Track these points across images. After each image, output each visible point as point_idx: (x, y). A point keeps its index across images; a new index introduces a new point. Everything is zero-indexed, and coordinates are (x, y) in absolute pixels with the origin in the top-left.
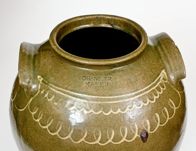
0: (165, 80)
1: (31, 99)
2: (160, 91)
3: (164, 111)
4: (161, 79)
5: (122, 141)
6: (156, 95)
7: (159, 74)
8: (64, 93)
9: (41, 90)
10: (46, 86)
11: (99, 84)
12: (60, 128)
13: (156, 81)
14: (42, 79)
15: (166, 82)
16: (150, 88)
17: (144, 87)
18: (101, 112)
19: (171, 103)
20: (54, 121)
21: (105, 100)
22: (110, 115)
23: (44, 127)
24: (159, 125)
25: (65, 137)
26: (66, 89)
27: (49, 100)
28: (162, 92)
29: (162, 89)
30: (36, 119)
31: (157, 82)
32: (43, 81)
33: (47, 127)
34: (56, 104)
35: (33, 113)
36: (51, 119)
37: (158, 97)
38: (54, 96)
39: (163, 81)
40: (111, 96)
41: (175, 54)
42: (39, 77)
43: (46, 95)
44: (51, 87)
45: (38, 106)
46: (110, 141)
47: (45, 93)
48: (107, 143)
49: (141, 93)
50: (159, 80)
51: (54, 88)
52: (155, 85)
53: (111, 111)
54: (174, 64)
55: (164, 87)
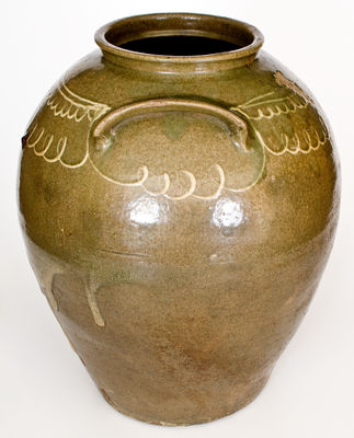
0: (92, 116)
2: (71, 114)
4: (91, 108)
7: (96, 101)
15: (90, 119)
28: (71, 118)
29: (75, 115)
31: (82, 102)
39: (88, 112)
50: (86, 104)
55: (78, 117)
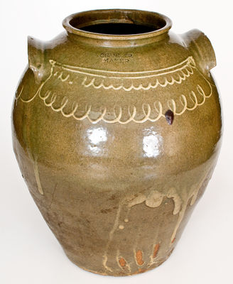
0: (193, 66)
1: (42, 85)
2: (187, 74)
3: (192, 95)
4: (189, 63)
5: (145, 120)
6: (183, 77)
8: (80, 71)
9: (53, 73)
10: (60, 67)
11: (119, 61)
12: (76, 108)
13: (182, 63)
14: (55, 62)
16: (175, 69)
17: (168, 66)
18: (121, 87)
19: (199, 89)
20: (69, 101)
21: (125, 76)
22: (131, 91)
23: (58, 110)
24: (185, 108)
25: (81, 117)
26: (82, 67)
27: (63, 80)
28: (189, 75)
29: (189, 72)
30: (48, 103)
31: (183, 65)
32: (56, 64)
33: (61, 109)
34: (71, 83)
35: (44, 99)
36: (66, 99)
37: (184, 79)
38: (68, 76)
39: (191, 66)
40: (132, 71)
41: (204, 42)
42: (51, 61)
43: (60, 76)
44: (65, 67)
45: (51, 89)
46: (131, 119)
47: (58, 74)
48: (128, 121)
49: (165, 71)
50: (185, 63)
51: (68, 68)
52: (180, 67)
53: (132, 87)
54: (203, 51)
